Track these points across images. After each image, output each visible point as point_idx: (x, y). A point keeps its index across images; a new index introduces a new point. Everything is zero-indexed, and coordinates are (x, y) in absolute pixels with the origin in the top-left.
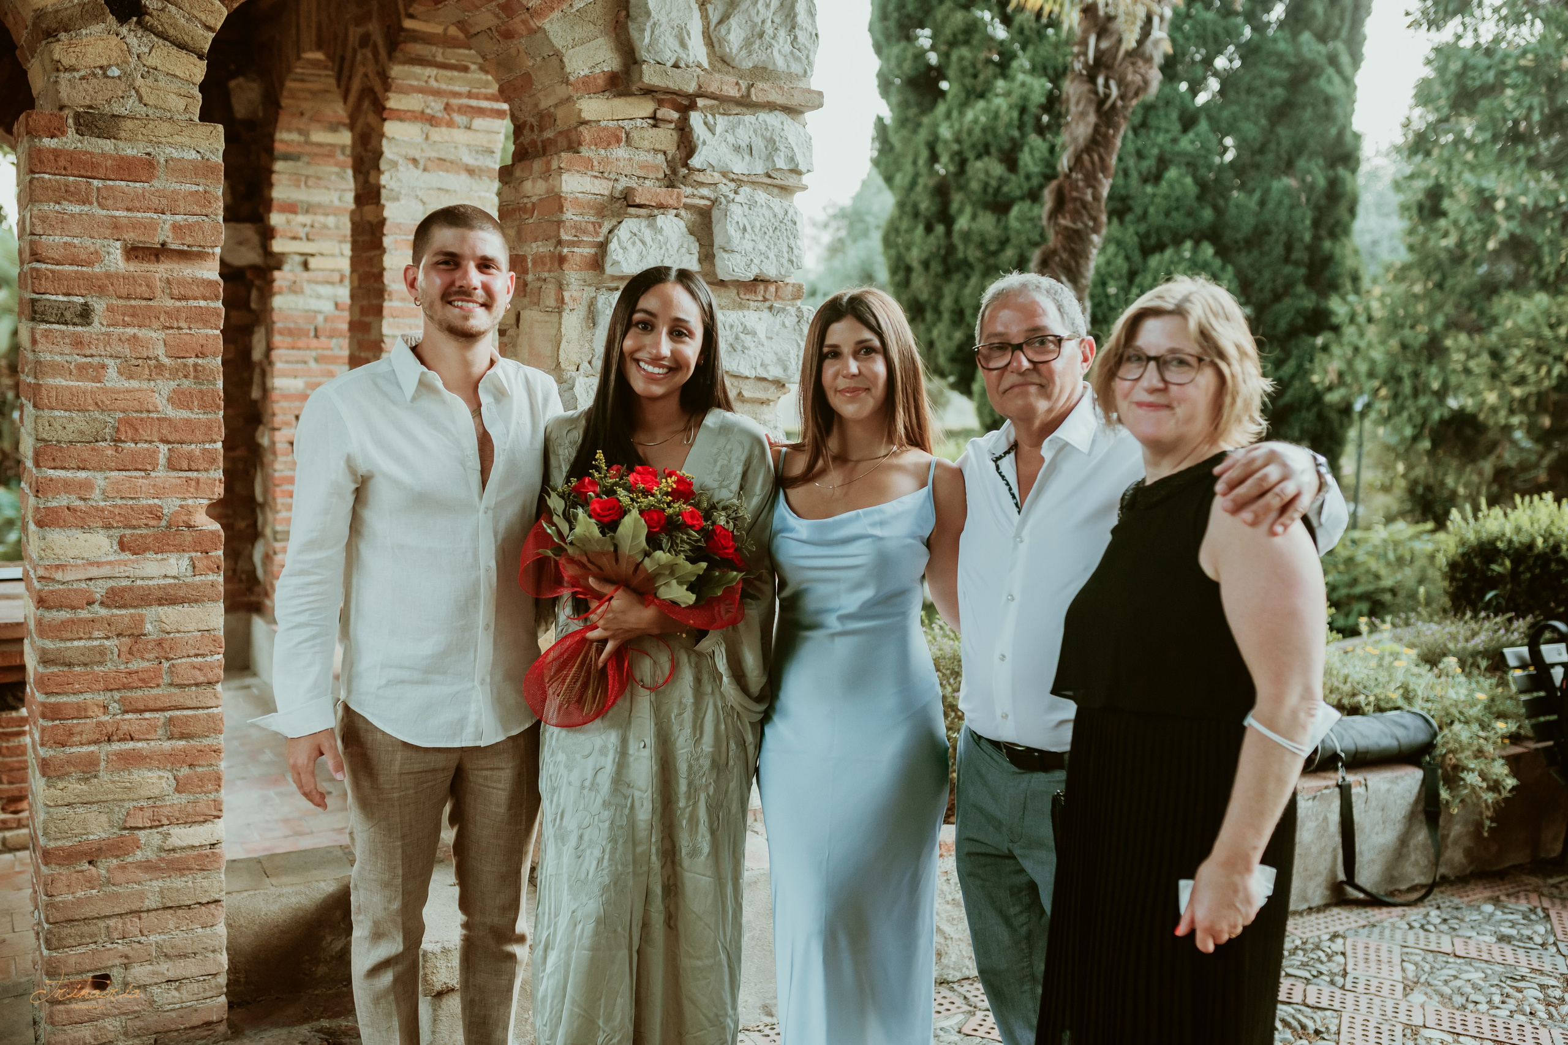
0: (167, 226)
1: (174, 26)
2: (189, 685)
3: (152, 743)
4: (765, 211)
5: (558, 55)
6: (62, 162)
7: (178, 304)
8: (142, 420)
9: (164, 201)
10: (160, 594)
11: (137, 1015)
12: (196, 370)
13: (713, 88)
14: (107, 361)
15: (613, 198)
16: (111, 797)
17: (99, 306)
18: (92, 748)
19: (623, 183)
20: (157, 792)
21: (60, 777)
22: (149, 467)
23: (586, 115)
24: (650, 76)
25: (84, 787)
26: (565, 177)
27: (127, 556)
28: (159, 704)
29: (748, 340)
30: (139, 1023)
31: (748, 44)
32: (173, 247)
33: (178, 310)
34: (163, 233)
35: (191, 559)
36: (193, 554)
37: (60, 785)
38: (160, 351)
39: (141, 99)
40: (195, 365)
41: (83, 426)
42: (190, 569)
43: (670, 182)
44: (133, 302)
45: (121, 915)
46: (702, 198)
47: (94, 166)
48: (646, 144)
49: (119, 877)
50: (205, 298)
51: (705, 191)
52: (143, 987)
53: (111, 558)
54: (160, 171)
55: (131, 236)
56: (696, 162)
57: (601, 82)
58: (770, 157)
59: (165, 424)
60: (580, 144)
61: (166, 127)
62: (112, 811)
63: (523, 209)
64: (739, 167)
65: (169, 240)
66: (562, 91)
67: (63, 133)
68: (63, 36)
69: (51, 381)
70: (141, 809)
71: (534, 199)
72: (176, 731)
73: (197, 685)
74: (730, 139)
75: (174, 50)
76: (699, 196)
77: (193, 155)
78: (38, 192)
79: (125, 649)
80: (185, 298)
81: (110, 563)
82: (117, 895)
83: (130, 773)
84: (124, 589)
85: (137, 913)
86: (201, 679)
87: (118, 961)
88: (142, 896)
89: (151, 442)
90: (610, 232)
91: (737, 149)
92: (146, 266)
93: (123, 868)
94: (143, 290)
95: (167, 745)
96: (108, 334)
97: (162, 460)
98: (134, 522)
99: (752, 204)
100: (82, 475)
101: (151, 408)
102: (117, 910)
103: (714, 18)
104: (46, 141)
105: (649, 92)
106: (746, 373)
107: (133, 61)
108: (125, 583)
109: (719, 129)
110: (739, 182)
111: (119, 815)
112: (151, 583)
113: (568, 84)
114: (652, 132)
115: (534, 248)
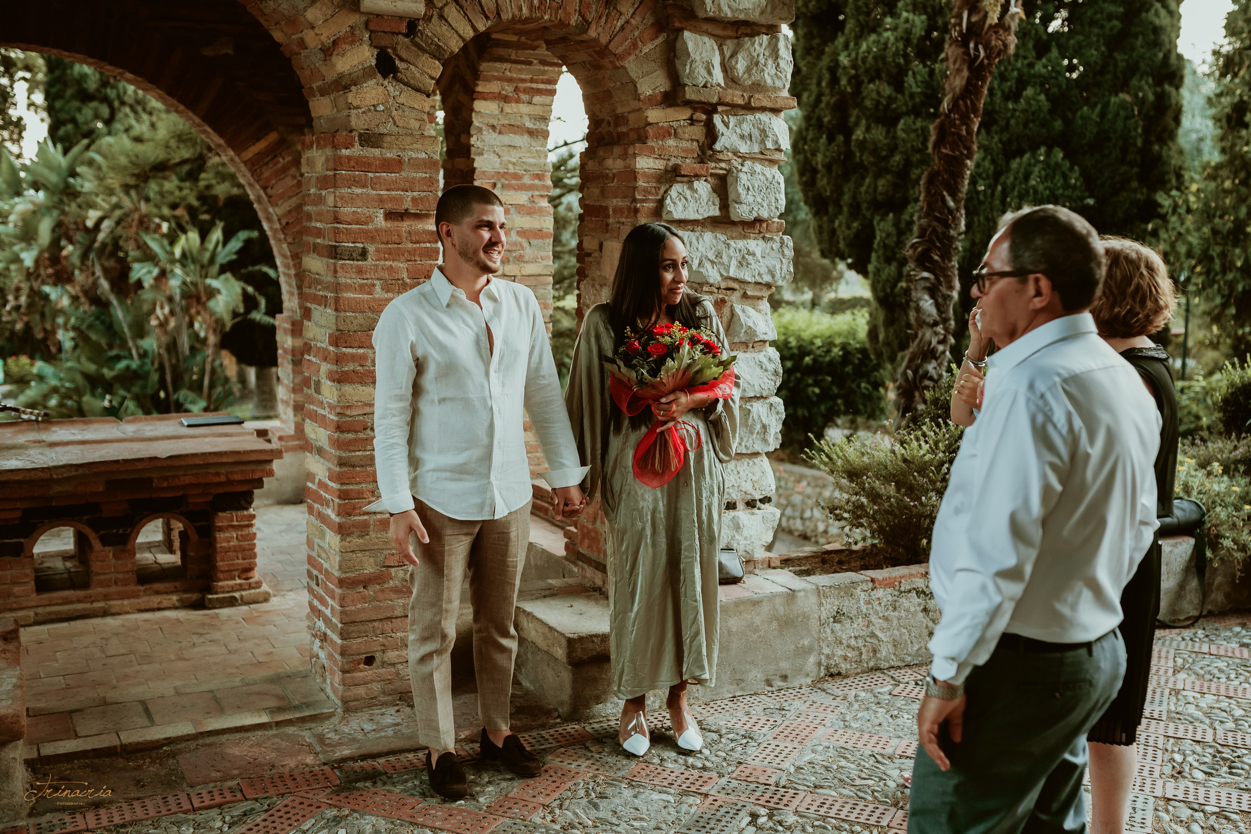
0: (409, 199)
1: (414, 78)
4: (761, 177)
5: (634, 83)
6: (352, 163)
7: (414, 246)
9: (407, 184)
11: (390, 682)
13: (728, 99)
14: (377, 282)
15: (667, 171)
16: (376, 547)
17: (371, 248)
19: (673, 161)
21: (348, 535)
23: (650, 120)
24: (690, 94)
25: (361, 541)
26: (638, 159)
29: (750, 258)
30: (391, 687)
31: (748, 70)
32: (412, 211)
33: (415, 249)
34: (407, 204)
37: (348, 539)
38: (405, 275)
39: (395, 123)
41: (362, 321)
43: (702, 159)
44: (390, 246)
45: (381, 620)
46: (722, 169)
47: (369, 165)
48: (686, 136)
49: (381, 596)
50: (429, 242)
51: (723, 165)
52: (393, 665)
54: (405, 166)
55: (389, 206)
56: (718, 146)
57: (659, 98)
58: (763, 142)
60: (646, 138)
61: (409, 140)
62: (377, 555)
63: (606, 177)
64: (744, 148)
65: (410, 208)
66: (635, 104)
67: (353, 146)
68: (353, 88)
69: (345, 295)
71: (614, 171)
74: (738, 131)
75: (413, 93)
76: (719, 168)
77: (424, 155)
78: (339, 182)
80: (418, 242)
82: (379, 607)
85: (390, 619)
87: (379, 648)
88: (393, 608)
90: (666, 192)
91: (742, 137)
92: (396, 224)
93: (382, 591)
94: (395, 238)
96: (376, 266)
99: (753, 173)
100: (361, 351)
102: (380, 617)
103: (728, 54)
104: (343, 151)
105: (688, 103)
106: (749, 279)
107: (391, 100)
109: (731, 125)
110: (744, 158)
111: (381, 558)
113: (639, 100)
114: (690, 128)
115: (615, 202)
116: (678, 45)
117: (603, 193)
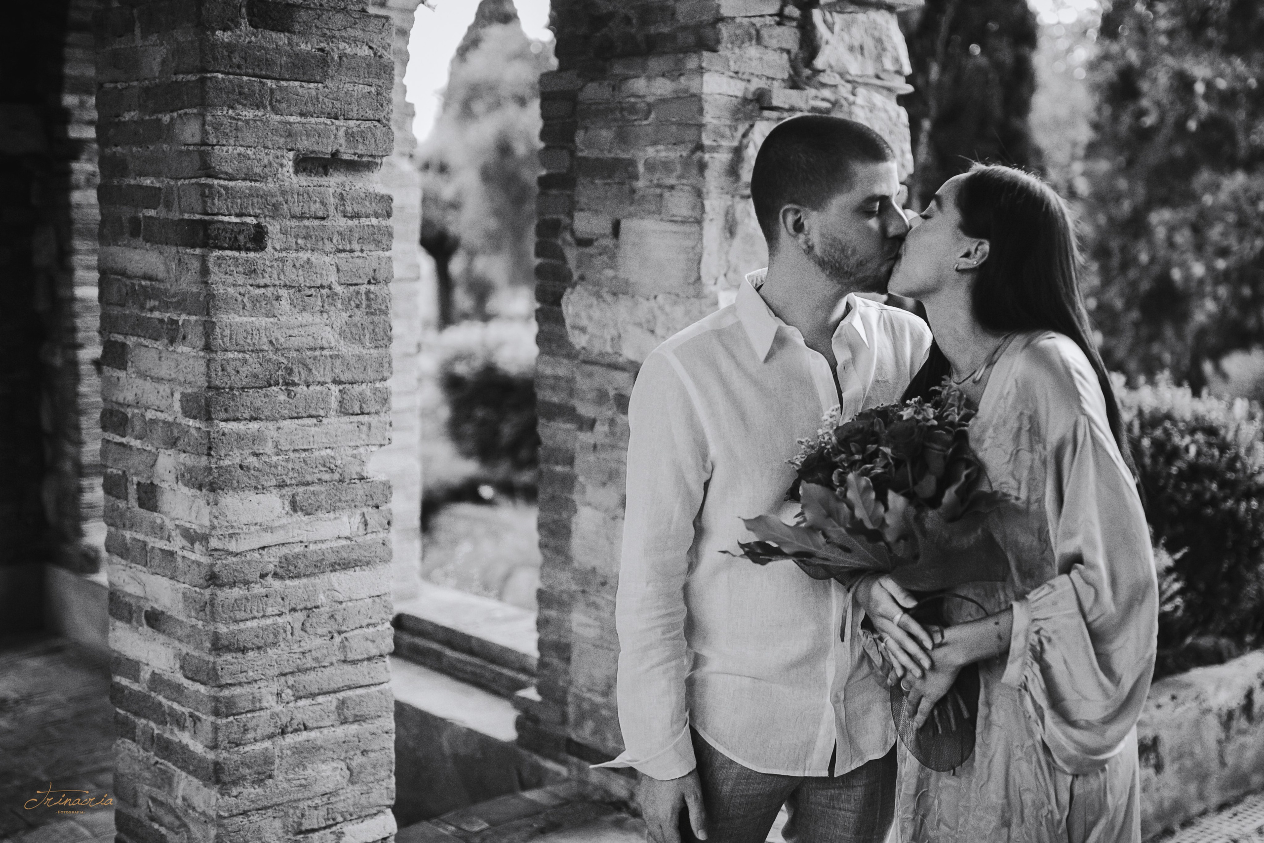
0: (341, 133)
2: (362, 660)
3: (325, 731)
4: (883, 115)
6: (236, 59)
7: (350, 222)
8: (315, 358)
9: (338, 105)
10: (332, 558)
12: (368, 299)
14: (283, 292)
15: (745, 101)
16: (286, 798)
17: (273, 228)
18: (267, 744)
19: (757, 84)
20: (331, 787)
21: (235, 783)
22: (322, 413)
23: (725, 11)
25: (260, 790)
26: (706, 77)
27: (299, 517)
28: (333, 686)
32: (345, 157)
33: (351, 230)
34: (337, 143)
35: (363, 515)
36: (365, 510)
37: (235, 792)
38: (333, 278)
40: (368, 293)
41: (258, 370)
42: (362, 527)
43: (795, 83)
44: (306, 222)
46: (823, 100)
47: (269, 63)
48: (774, 43)
50: (377, 216)
51: (826, 93)
53: (284, 521)
54: (334, 70)
55: (305, 144)
56: (820, 62)
58: (879, 58)
59: (338, 362)
60: (718, 42)
62: (286, 814)
64: (854, 67)
65: (342, 150)
67: (237, 24)
69: (224, 317)
70: (316, 808)
71: (651, 99)
72: (349, 713)
73: (369, 659)
74: (846, 37)
76: (819, 98)
77: (365, 48)
78: (211, 95)
79: (297, 626)
80: (357, 216)
81: (282, 527)
83: (305, 768)
84: (297, 556)
86: (374, 652)
89: (322, 384)
90: (745, 135)
91: (851, 49)
92: (316, 180)
94: (316, 208)
95: (341, 732)
96: (283, 260)
97: (334, 405)
98: (309, 478)
100: (254, 426)
101: (326, 345)
104: (219, 33)
108: (298, 549)
109: (837, 28)
110: (855, 84)
111: (294, 818)
112: (324, 546)
114: (779, 30)
115: (651, 152)
117: (623, 138)
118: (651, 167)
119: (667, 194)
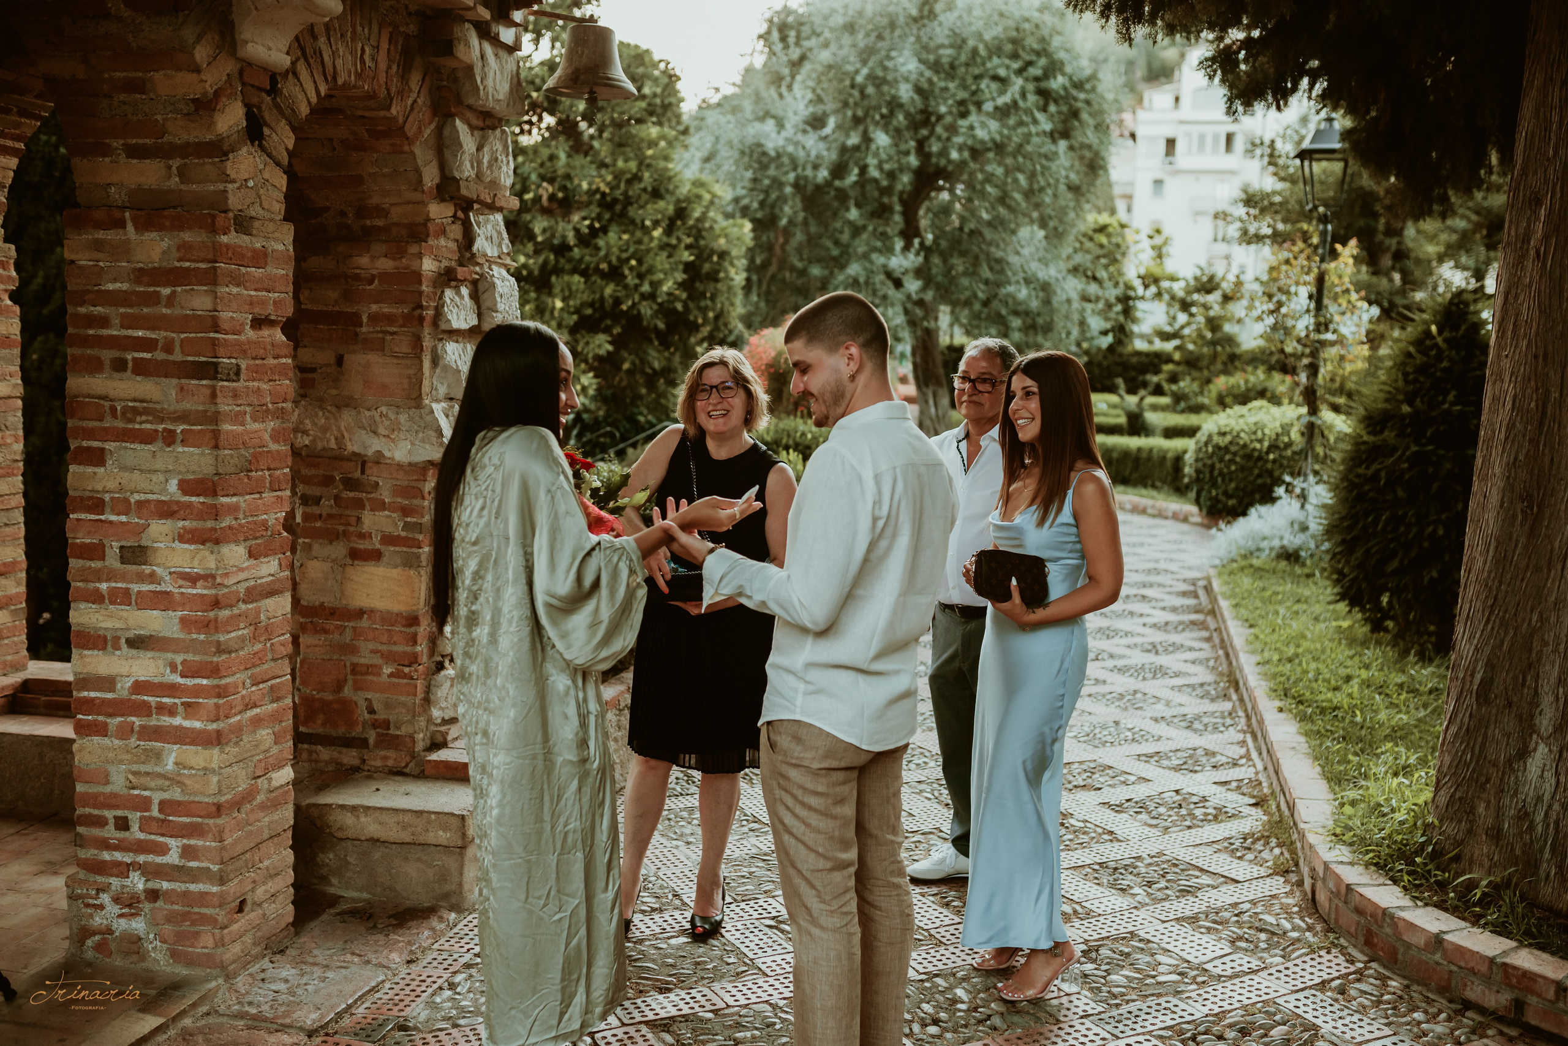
0: (271, 302)
1: (274, 147)
2: (278, 660)
3: (264, 708)
5: (419, 172)
6: (229, 254)
7: (273, 362)
8: (260, 453)
9: (271, 283)
10: (267, 589)
11: (258, 927)
12: (283, 412)
13: (478, 195)
14: (247, 409)
15: (440, 275)
16: (248, 754)
17: (243, 366)
18: (238, 718)
19: (445, 263)
20: (267, 746)
21: (227, 742)
22: (262, 490)
23: (433, 215)
25: (237, 749)
26: (424, 259)
27: (252, 562)
28: (266, 677)
31: (490, 166)
33: (274, 366)
34: (269, 307)
35: (278, 560)
36: (279, 556)
38: (268, 399)
39: (261, 205)
40: (283, 408)
41: (237, 462)
42: (278, 567)
43: (464, 262)
44: (257, 362)
45: (252, 849)
47: (243, 256)
48: (452, 235)
49: (251, 818)
50: (283, 357)
51: (477, 269)
52: (260, 905)
53: (246, 564)
54: (269, 260)
55: (257, 310)
56: (474, 249)
57: (435, 191)
58: (499, 244)
59: (269, 455)
60: (428, 235)
61: (271, 226)
62: (248, 765)
64: (490, 251)
65: (270, 313)
66: (416, 196)
67: (230, 231)
68: (231, 156)
69: (223, 427)
70: (260, 761)
71: (374, 272)
72: (273, 697)
73: (281, 659)
74: (485, 231)
75: (274, 166)
76: (476, 273)
77: (283, 247)
78: (218, 278)
79: (252, 635)
80: (278, 356)
81: (247, 568)
82: (250, 833)
83: (255, 734)
84: (253, 588)
85: (258, 845)
86: (284, 654)
87: (249, 888)
88: (261, 831)
89: (263, 470)
90: (440, 298)
91: (488, 239)
92: (259, 333)
93: (252, 811)
94: (261, 351)
95: (269, 709)
96: (246, 388)
97: (267, 484)
98: (256, 534)
99: (503, 279)
100: (234, 499)
101: (264, 444)
102: (251, 845)
103: (479, 147)
104: (223, 237)
105: (455, 199)
107: (258, 175)
108: (252, 583)
109: (481, 225)
110: (491, 262)
111: (251, 768)
112: (263, 581)
113: (423, 192)
114: (453, 227)
115: (374, 308)
116: (446, 132)
117: (348, 296)
118: (374, 318)
119: (389, 338)
